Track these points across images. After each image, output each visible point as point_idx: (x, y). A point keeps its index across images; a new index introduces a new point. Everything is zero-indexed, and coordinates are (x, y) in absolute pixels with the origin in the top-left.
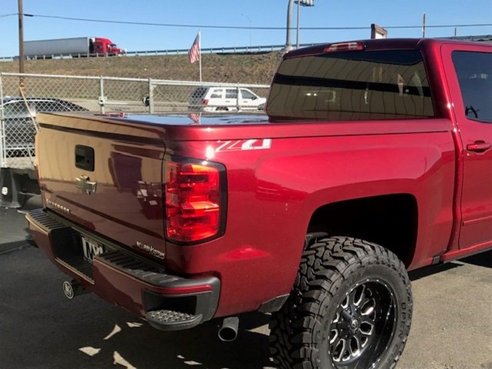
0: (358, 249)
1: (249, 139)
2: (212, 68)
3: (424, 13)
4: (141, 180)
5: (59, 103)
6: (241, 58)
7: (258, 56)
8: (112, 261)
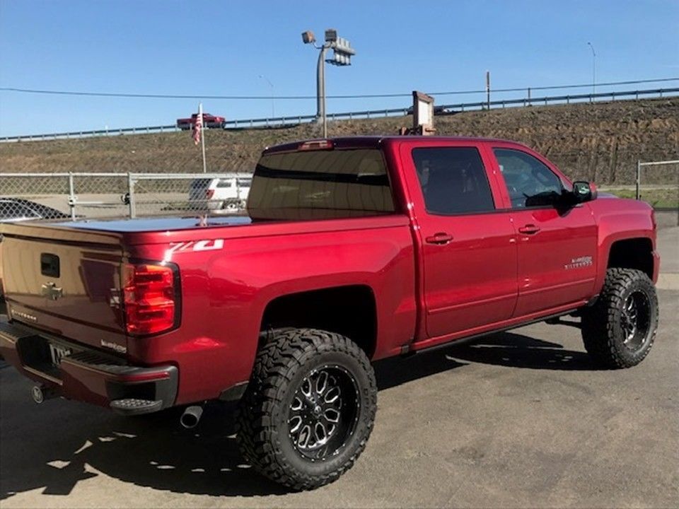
0: (315, 337)
1: (201, 240)
2: (222, 148)
3: (487, 71)
4: (113, 287)
5: (17, 202)
6: (260, 134)
7: (282, 131)
8: (78, 360)
